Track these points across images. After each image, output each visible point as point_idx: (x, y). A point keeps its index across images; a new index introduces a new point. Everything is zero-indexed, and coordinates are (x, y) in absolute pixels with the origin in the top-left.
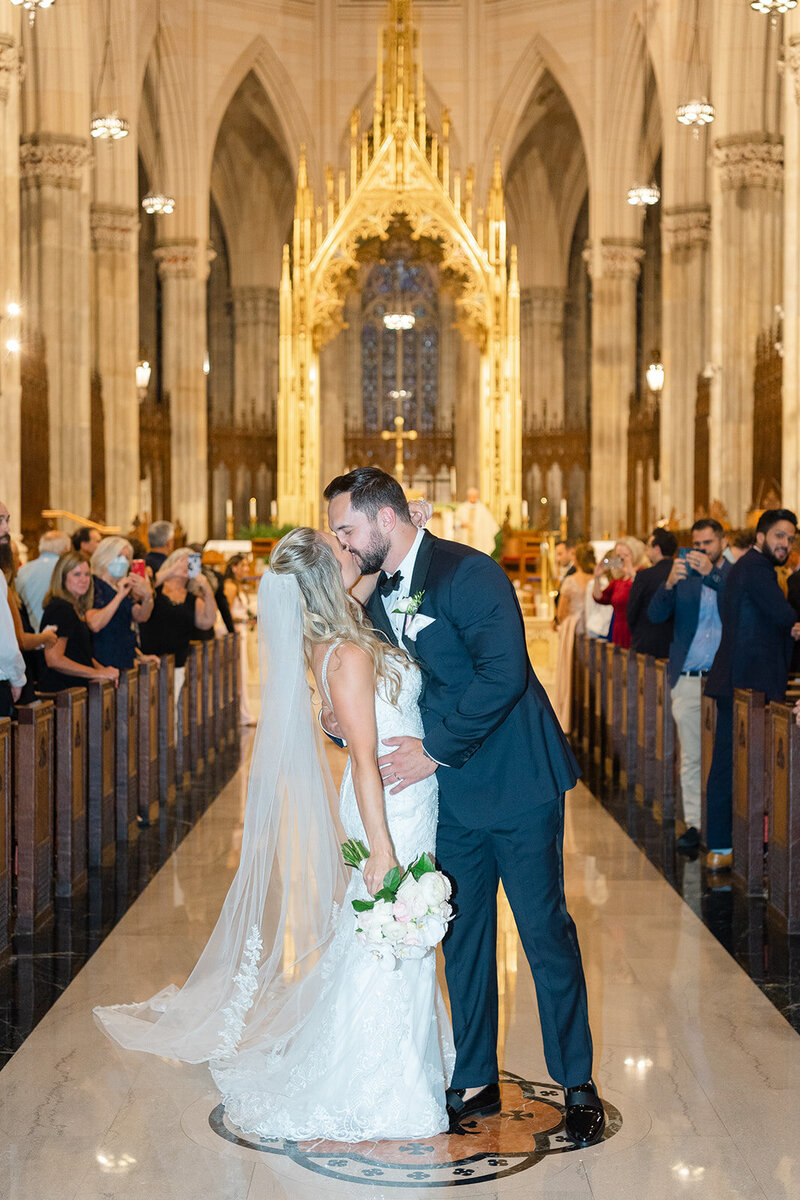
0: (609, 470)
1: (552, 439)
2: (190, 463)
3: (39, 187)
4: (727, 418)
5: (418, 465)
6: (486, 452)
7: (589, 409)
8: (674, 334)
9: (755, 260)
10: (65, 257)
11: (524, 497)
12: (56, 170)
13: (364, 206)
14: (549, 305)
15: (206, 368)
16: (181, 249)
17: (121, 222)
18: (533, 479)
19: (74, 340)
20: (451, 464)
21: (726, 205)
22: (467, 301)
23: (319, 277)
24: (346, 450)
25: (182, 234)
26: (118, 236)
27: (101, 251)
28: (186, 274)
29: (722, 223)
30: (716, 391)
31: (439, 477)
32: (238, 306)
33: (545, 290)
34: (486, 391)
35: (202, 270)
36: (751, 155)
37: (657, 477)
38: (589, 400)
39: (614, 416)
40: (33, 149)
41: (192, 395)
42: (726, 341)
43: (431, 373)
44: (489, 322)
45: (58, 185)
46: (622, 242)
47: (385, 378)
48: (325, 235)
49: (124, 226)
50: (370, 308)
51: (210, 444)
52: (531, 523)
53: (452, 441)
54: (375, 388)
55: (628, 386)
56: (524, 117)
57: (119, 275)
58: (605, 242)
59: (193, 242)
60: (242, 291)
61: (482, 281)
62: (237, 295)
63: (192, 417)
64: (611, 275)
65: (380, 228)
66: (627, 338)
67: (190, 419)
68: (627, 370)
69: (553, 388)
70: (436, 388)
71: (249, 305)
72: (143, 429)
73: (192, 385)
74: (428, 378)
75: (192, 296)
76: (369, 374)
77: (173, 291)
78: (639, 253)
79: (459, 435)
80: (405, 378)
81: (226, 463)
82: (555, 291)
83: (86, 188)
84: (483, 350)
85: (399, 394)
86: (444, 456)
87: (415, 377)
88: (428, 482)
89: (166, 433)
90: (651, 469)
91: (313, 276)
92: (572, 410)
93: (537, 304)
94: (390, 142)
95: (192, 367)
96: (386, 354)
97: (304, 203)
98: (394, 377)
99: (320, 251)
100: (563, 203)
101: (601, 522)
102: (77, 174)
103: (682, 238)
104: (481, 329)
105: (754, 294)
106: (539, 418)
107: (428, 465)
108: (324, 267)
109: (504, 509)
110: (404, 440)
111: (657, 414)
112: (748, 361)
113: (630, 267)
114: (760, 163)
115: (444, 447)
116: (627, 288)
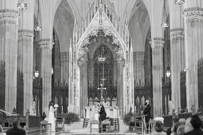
0: (157, 97)
1: (142, 90)
2: (47, 96)
3: (5, 23)
4: (190, 83)
5: (107, 97)
6: (125, 93)
7: (152, 82)
8: (174, 62)
9: (196, 40)
10: (11, 41)
11: (135, 105)
12: (9, 19)
13: (91, 28)
14: (140, 56)
15: (52, 72)
16: (46, 42)
17: (29, 34)
18: (137, 100)
19: (13, 63)
20: (116, 96)
21: (188, 26)
22: (119, 52)
23: (80, 47)
24: (88, 93)
25: (46, 38)
26: (28, 38)
27: (24, 42)
28: (47, 48)
29: (187, 31)
30: (187, 75)
31: (113, 100)
32: (61, 57)
33: (139, 52)
34: (124, 77)
35: (51, 47)
36: (194, 13)
37: (170, 100)
38: (152, 80)
39: (158, 83)
40: (3, 13)
41: (48, 79)
42: (189, 62)
43: (111, 74)
44: (125, 58)
45: (10, 23)
46: (159, 39)
47: (100, 76)
48: (81, 36)
49: (30, 35)
50: (96, 59)
51: (52, 91)
52: (137, 112)
53: (116, 90)
54: (97, 78)
55: (162, 76)
56: (133, 9)
57: (29, 48)
58: (155, 39)
59: (49, 40)
60: (63, 53)
61: (123, 47)
62: (61, 54)
63: (48, 85)
64: (157, 47)
65: (95, 33)
66: (161, 63)
67: (47, 85)
68: (161, 71)
69: (142, 77)
70: (112, 78)
71: (64, 57)
72: (34, 88)
73: (48, 77)
74: (110, 76)
75: (48, 54)
76: (96, 75)
77: (44, 52)
78: (163, 42)
79: (118, 89)
80: (105, 75)
81: (57, 97)
82: (142, 53)
83: (17, 24)
84: (123, 66)
85: (103, 79)
86: (114, 94)
87: (107, 75)
88: (110, 101)
89: (41, 89)
90: (169, 97)
91: (78, 46)
92: (147, 83)
93: (137, 56)
94: (98, 12)
95: (48, 72)
96: (100, 70)
97: (76, 28)
98: (102, 75)
99: (80, 40)
100: (143, 31)
101: (156, 111)
102: (15, 20)
103: (175, 37)
104: (123, 59)
105: (197, 50)
106: (139, 84)
107: (110, 97)
108: (81, 44)
109: (130, 108)
110: (103, 90)
111: (170, 83)
112: (196, 67)
113: (161, 45)
114: (197, 15)
115: (114, 92)
116: (161, 51)
